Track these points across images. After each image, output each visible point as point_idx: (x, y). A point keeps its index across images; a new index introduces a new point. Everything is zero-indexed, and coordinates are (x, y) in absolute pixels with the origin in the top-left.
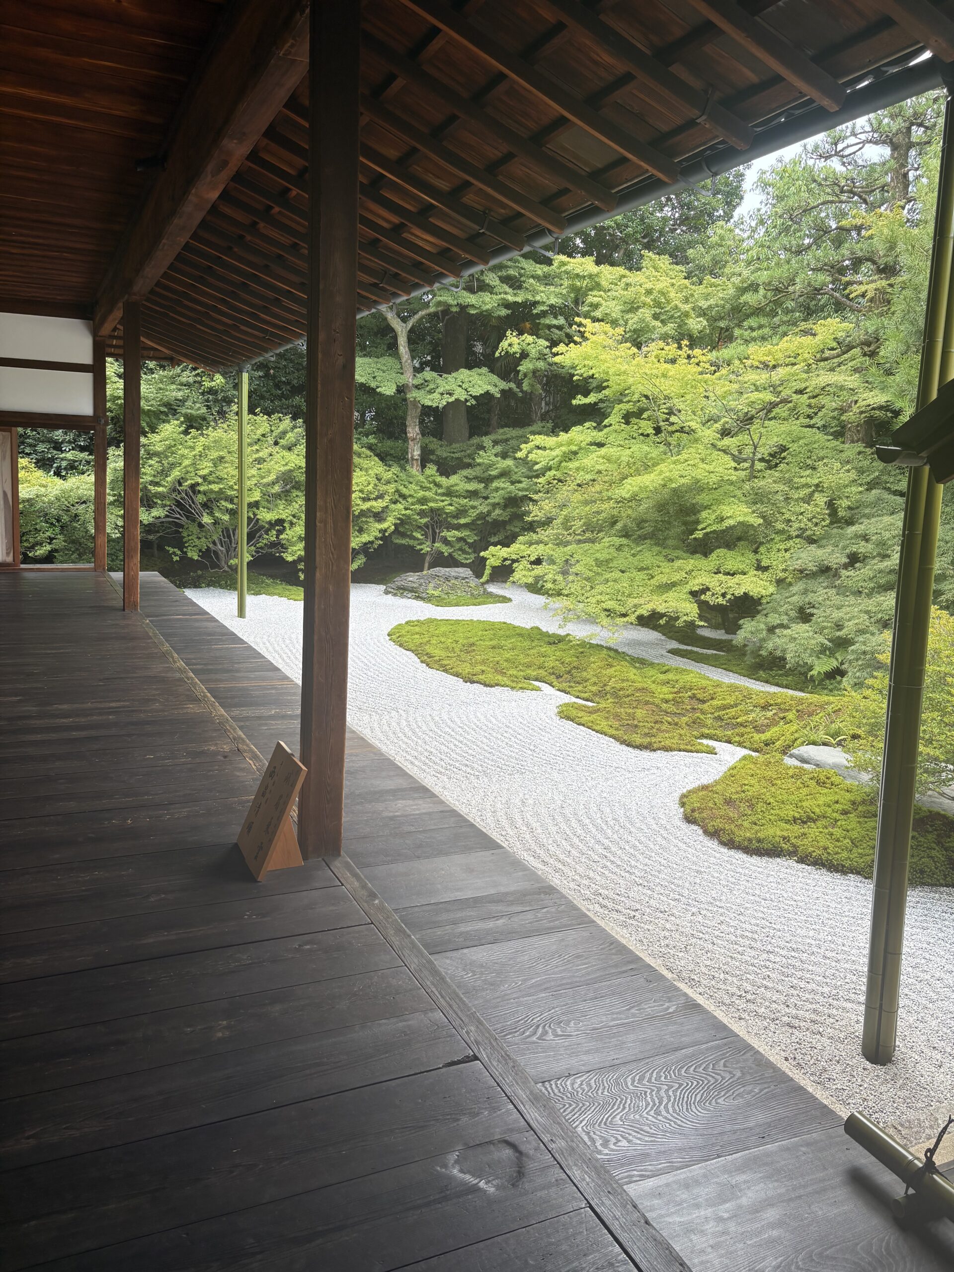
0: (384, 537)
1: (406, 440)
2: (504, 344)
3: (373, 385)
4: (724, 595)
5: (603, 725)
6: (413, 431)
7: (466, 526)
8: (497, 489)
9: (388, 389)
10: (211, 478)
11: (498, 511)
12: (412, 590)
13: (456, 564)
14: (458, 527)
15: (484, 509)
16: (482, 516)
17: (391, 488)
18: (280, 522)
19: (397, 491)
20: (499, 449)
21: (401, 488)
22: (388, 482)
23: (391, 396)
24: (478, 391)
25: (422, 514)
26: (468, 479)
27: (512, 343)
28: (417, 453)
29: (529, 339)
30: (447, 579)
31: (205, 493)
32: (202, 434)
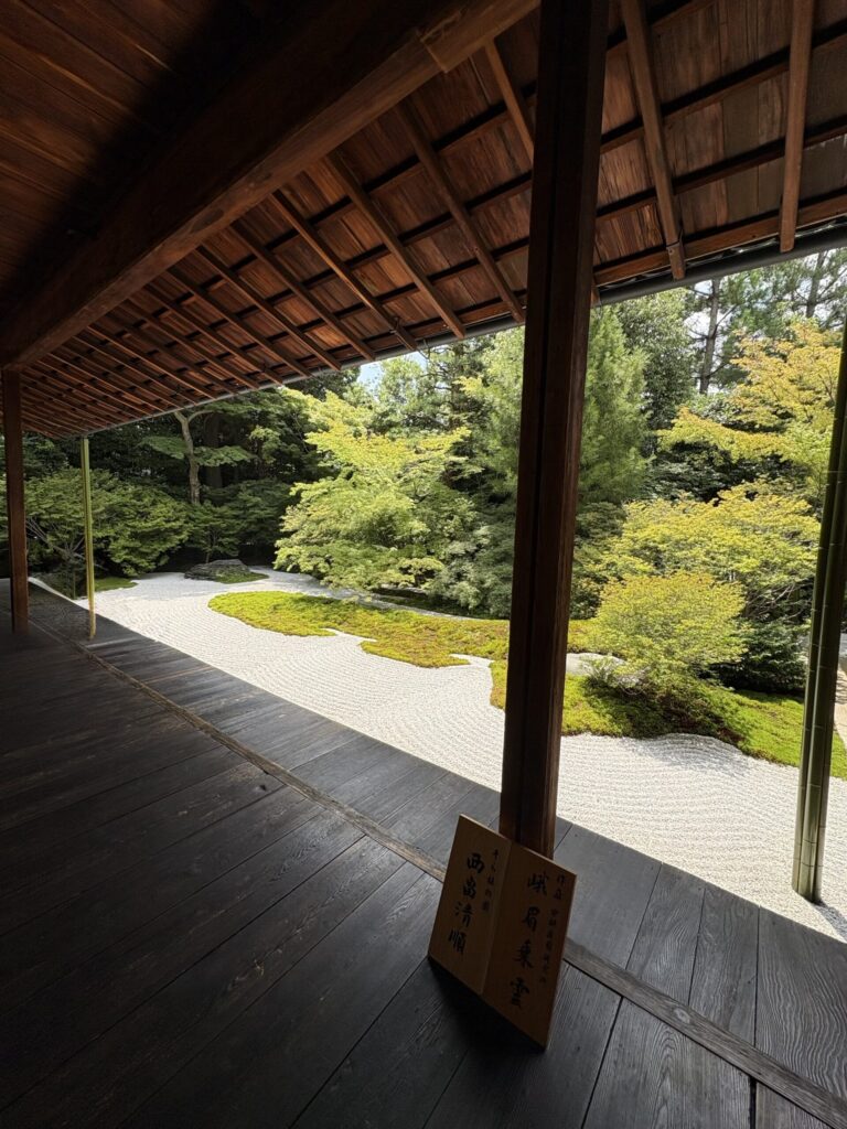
0: (181, 542)
1: (189, 485)
2: (254, 433)
3: (168, 453)
4: (421, 570)
5: (397, 655)
6: (194, 480)
7: (233, 535)
8: (253, 513)
9: (179, 456)
10: (52, 510)
11: (253, 526)
12: (205, 575)
13: (229, 558)
14: (229, 536)
15: (244, 525)
16: (243, 529)
17: (184, 514)
18: (107, 537)
19: (188, 516)
20: (250, 491)
21: (191, 514)
22: (181, 511)
23: (181, 461)
24: (238, 459)
25: (206, 529)
26: (233, 509)
27: (259, 432)
28: (197, 494)
29: (270, 431)
30: (228, 567)
31: (46, 520)
32: (42, 481)
